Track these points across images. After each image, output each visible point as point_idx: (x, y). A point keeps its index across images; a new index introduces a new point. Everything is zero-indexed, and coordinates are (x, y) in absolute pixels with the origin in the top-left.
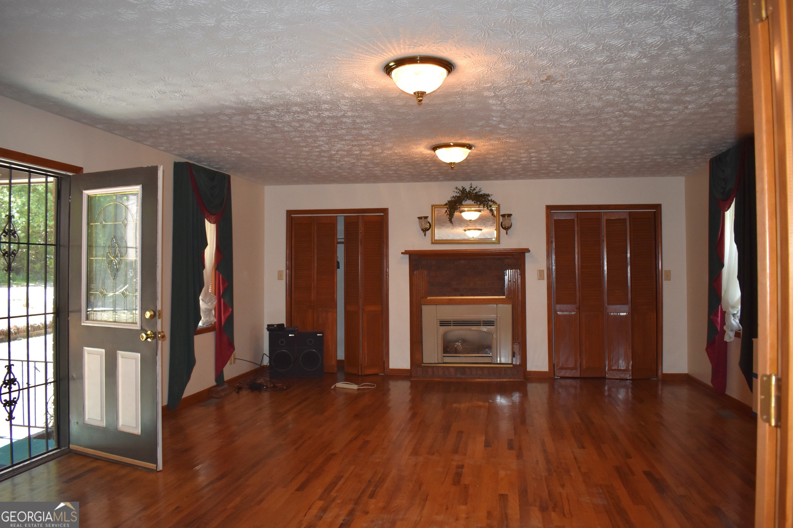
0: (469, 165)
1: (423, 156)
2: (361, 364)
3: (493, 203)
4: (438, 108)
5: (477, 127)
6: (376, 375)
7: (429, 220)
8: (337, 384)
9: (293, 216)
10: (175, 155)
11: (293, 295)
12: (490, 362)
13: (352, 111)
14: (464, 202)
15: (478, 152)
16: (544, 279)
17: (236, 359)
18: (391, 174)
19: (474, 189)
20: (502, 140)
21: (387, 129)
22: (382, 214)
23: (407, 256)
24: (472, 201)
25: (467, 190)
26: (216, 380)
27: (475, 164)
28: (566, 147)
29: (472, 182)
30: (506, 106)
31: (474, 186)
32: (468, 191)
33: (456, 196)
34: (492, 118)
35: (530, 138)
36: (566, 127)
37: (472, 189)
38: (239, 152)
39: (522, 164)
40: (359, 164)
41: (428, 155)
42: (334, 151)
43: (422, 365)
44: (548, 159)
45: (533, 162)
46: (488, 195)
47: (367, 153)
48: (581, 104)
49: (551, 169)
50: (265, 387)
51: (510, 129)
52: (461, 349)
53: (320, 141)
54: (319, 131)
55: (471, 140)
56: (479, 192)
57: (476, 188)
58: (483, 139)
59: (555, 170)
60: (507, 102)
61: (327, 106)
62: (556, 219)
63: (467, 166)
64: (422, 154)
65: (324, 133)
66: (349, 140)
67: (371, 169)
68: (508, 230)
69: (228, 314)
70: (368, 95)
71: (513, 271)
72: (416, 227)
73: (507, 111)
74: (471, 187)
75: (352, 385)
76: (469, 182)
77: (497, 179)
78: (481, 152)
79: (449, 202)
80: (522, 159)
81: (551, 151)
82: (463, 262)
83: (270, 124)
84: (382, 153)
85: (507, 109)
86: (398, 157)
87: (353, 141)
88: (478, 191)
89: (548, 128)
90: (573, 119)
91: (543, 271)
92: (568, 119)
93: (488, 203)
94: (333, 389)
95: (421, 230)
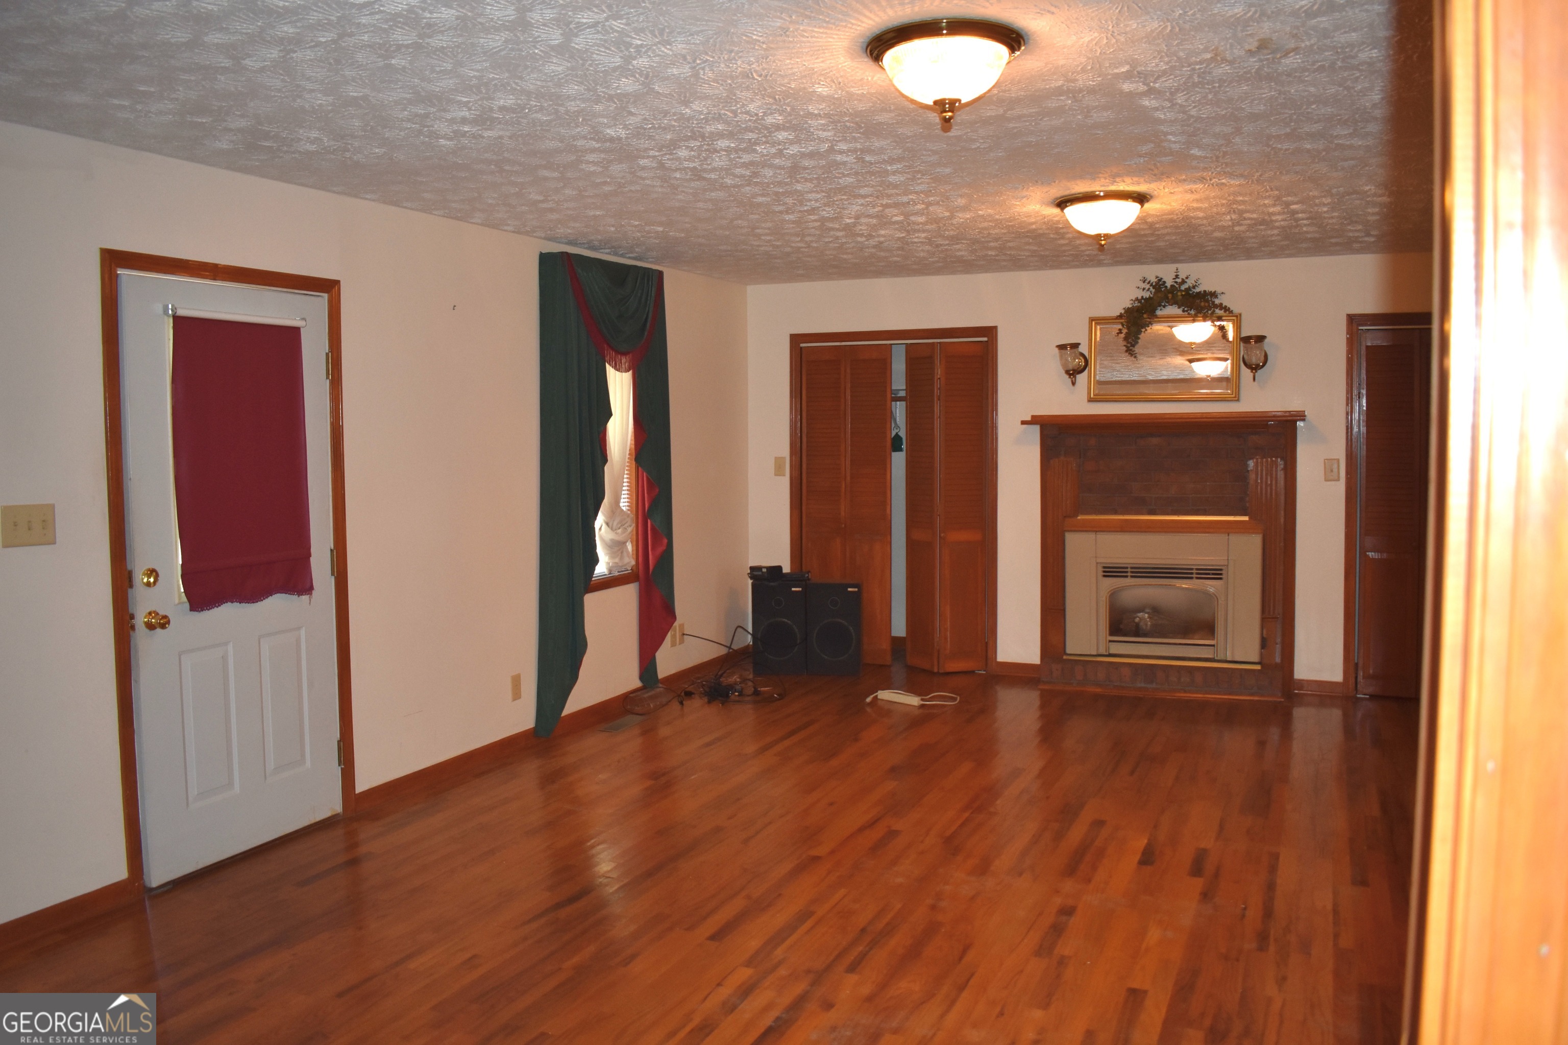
0: (1156, 233)
1: (1046, 220)
2: (939, 651)
3: (1225, 312)
4: (1031, 124)
5: (1140, 157)
6: (972, 672)
7: (1083, 349)
8: (879, 692)
9: (802, 345)
10: (540, 238)
11: (804, 508)
12: (1211, 656)
13: (844, 140)
14: (1161, 310)
15: (1164, 207)
16: (1338, 480)
17: (684, 634)
18: (992, 255)
19: (1183, 282)
20: (1211, 180)
21: (938, 170)
22: (985, 339)
23: (1036, 429)
24: (1179, 308)
25: (1168, 285)
26: (641, 678)
27: (1169, 230)
28: (1370, 189)
29: (1179, 266)
30: (1187, 111)
31: (1182, 276)
32: (1169, 287)
33: (1142, 297)
34: (1165, 137)
35: (1275, 173)
36: (1351, 147)
37: (1179, 280)
38: (660, 229)
39: (1278, 228)
40: (916, 240)
41: (1054, 217)
42: (850, 218)
43: (1065, 657)
44: (1336, 214)
45: (1301, 222)
46: (1214, 295)
47: (922, 219)
48: (1368, 95)
49: (1351, 234)
50: (737, 694)
51: (1217, 157)
52: (1149, 626)
53: (811, 200)
54: (798, 182)
55: (1139, 184)
56: (1194, 287)
57: (1187, 278)
58: (1165, 179)
59: (1362, 237)
60: (1186, 101)
61: (786, 134)
62: (1369, 344)
63: (1152, 235)
64: (1042, 215)
65: (809, 184)
66: (871, 196)
67: (946, 247)
68: (1256, 372)
69: (660, 549)
70: (861, 107)
71: (1267, 461)
72: (1053, 366)
73: (1195, 121)
74: (1177, 276)
75: (910, 697)
76: (1173, 267)
77: (1233, 257)
78: (1171, 206)
79: (1128, 311)
80: (1274, 218)
81: (1338, 199)
82: (1155, 441)
83: (691, 175)
84: (952, 217)
85: (1193, 116)
86: (991, 224)
87: (880, 198)
88: (1191, 285)
89: (1308, 151)
90: (1362, 128)
91: (1338, 460)
92: (1351, 131)
93: (1214, 311)
94: (869, 704)
95: (1064, 372)
